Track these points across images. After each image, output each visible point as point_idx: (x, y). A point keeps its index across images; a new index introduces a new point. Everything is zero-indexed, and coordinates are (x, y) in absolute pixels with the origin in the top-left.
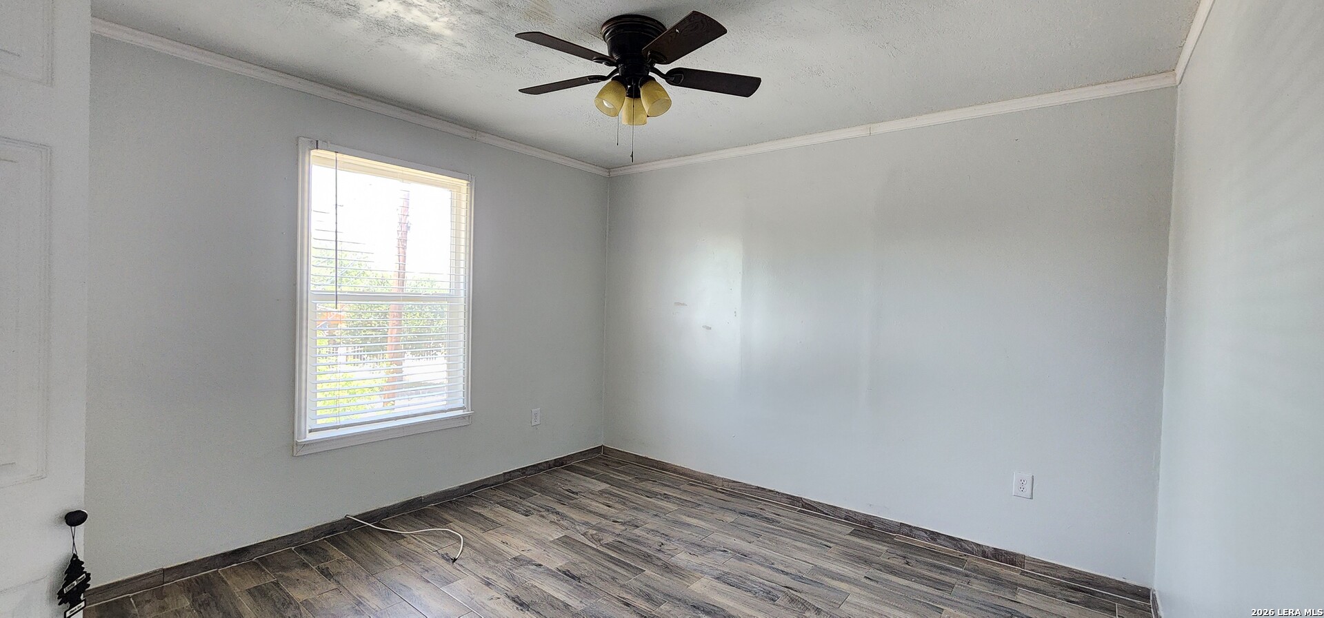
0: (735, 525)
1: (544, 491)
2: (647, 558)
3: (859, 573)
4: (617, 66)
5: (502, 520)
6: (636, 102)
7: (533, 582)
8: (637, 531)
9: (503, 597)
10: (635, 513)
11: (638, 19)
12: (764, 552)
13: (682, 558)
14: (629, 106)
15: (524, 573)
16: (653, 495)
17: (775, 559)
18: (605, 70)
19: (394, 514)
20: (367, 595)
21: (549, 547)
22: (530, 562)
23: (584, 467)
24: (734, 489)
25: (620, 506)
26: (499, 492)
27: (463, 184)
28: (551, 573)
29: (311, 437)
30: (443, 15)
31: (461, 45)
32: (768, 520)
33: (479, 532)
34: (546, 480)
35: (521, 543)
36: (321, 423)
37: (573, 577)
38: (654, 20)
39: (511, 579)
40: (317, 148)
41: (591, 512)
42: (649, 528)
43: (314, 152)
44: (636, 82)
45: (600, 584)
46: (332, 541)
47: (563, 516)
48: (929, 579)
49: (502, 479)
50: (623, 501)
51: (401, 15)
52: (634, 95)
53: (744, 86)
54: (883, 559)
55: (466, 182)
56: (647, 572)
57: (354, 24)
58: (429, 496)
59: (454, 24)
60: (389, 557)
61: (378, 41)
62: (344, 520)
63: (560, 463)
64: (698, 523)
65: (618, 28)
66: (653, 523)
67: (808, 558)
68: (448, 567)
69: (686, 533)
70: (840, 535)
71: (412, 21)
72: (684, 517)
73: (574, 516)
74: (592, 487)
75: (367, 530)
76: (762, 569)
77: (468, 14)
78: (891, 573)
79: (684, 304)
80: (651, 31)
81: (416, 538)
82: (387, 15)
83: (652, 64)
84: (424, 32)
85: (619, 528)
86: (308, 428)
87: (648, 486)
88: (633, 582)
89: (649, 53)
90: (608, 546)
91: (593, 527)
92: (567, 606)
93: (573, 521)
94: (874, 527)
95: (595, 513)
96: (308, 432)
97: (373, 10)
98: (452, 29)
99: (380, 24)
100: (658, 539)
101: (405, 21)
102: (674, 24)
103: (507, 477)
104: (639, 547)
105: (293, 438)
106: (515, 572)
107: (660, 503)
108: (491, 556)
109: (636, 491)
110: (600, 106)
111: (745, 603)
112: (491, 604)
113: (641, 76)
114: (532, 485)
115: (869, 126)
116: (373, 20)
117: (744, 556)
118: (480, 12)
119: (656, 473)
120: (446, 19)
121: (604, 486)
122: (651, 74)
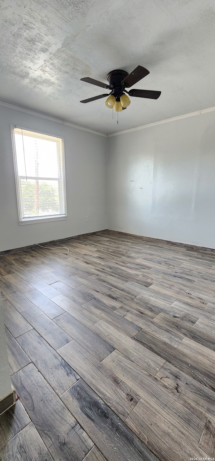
0: (149, 248)
1: (90, 240)
2: (123, 255)
3: (188, 258)
4: (112, 90)
5: (79, 246)
6: (119, 103)
7: (90, 259)
8: (119, 249)
9: (82, 262)
10: (118, 245)
11: (120, 71)
12: (158, 254)
13: (133, 255)
14: (116, 104)
15: (87, 257)
16: (124, 241)
17: (161, 255)
18: (108, 91)
19: (47, 244)
20: (45, 261)
21: (94, 252)
22: (88, 255)
23: (102, 235)
24: (149, 240)
25: (114, 244)
26: (76, 240)
27: (60, 140)
28: (95, 257)
29: (23, 220)
30: (56, 75)
31: (61, 86)
32: (160, 247)
33: (73, 249)
34: (90, 238)
35: (85, 251)
36: (26, 216)
37: (101, 258)
38: (125, 71)
39: (84, 258)
40: (16, 128)
41: (105, 245)
42: (123, 248)
43: (15, 129)
44: (119, 95)
45: (109, 260)
46: (32, 250)
47: (96, 246)
48: (210, 260)
49: (77, 237)
50: (115, 243)
51: (42, 76)
52: (118, 100)
53: (155, 95)
54: (195, 256)
55: (61, 139)
56: (123, 257)
57: (27, 81)
58: (57, 240)
59: (59, 78)
60: (48, 253)
61: (34, 87)
62: (34, 245)
63: (94, 234)
64: (138, 247)
65: (113, 75)
66: (124, 247)
67: (172, 255)
68: (66, 255)
69: (134, 250)
70: (183, 251)
71: (45, 78)
72: (133, 246)
73: (100, 246)
74: (105, 240)
75: (41, 248)
76: (157, 257)
77: (63, 74)
78: (198, 259)
79: (133, 181)
80: (123, 75)
81: (54, 249)
82: (38, 76)
83: (124, 88)
84: (49, 82)
85: (114, 248)
86: (22, 217)
87: (122, 239)
88: (119, 259)
89: (123, 84)
90: (111, 252)
91: (106, 248)
92: (100, 264)
93: (100, 247)
94: (193, 249)
95: (106, 245)
96: (22, 218)
97: (33, 74)
98: (58, 80)
99: (35, 80)
100: (126, 251)
101: (43, 78)
102: (131, 72)
103: (79, 236)
104: (120, 252)
105: (19, 220)
106: (84, 257)
107: (126, 243)
108: (77, 253)
109: (118, 240)
110: (107, 105)
111: (152, 264)
112: (79, 263)
113: (120, 93)
114: (86, 239)
115: (200, 111)
116: (33, 78)
117: (152, 255)
118: (67, 73)
119: (124, 236)
120: (56, 76)
121: (108, 239)
122: (124, 92)
